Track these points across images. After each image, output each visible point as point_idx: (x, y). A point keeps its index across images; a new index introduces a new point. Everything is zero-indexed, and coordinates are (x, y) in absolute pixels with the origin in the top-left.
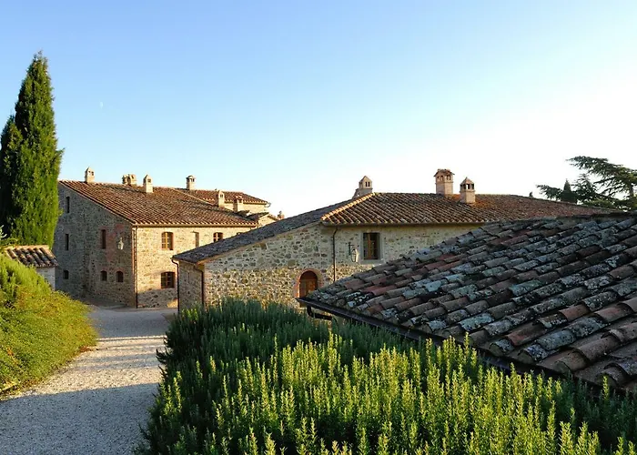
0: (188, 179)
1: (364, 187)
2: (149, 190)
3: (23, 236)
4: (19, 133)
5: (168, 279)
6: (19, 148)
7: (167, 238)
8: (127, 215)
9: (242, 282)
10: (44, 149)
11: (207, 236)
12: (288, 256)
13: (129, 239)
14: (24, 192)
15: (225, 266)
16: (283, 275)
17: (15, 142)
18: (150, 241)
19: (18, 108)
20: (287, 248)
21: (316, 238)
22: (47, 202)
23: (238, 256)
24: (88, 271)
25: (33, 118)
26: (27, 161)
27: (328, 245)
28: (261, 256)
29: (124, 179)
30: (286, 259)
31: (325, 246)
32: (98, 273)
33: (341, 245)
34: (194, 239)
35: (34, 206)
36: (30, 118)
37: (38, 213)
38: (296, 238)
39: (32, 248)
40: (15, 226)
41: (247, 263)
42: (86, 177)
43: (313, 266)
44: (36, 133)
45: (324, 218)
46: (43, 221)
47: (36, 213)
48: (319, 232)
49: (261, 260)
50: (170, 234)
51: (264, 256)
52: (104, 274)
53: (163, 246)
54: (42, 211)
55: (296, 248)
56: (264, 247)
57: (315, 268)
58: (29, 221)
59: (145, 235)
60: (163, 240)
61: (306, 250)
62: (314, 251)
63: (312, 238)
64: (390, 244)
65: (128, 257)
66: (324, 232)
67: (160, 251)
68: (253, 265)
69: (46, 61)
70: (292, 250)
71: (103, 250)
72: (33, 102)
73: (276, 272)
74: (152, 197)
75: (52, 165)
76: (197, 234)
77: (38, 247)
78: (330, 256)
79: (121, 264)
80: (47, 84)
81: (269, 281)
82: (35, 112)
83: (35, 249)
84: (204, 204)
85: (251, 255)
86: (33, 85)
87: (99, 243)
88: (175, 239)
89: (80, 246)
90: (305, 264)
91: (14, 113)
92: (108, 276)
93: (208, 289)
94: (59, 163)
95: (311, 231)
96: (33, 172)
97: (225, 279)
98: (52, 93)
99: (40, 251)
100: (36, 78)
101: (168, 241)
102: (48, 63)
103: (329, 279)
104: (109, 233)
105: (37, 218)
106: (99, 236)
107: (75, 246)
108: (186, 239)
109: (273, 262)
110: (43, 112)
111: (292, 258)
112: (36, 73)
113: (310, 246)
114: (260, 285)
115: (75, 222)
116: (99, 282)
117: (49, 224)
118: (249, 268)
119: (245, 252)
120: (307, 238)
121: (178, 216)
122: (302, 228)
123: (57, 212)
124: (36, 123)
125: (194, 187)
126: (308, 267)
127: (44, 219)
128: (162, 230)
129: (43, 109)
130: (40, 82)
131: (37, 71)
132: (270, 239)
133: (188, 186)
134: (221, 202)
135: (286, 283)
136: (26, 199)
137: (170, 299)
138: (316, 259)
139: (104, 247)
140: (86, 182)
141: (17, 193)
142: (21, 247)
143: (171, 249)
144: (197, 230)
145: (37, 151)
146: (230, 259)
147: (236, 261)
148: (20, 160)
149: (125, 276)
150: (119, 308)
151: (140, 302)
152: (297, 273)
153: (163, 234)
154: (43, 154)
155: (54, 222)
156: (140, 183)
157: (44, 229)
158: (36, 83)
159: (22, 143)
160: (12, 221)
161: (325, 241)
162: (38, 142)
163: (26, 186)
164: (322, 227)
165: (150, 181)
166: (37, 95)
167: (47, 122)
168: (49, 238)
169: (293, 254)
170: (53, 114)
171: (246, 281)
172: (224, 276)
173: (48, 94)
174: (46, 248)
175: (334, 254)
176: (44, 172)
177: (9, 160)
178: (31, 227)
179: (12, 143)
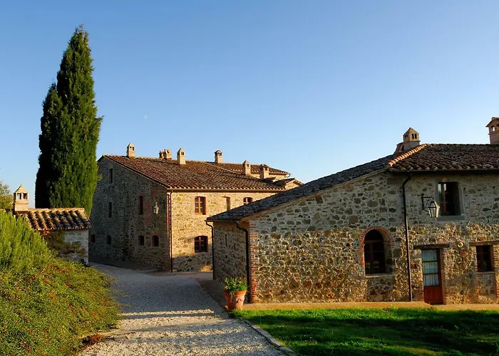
0: (216, 153)
1: (411, 139)
2: (182, 162)
3: (62, 199)
4: (59, 100)
5: (200, 243)
6: (59, 114)
7: (200, 202)
8: (162, 180)
9: (295, 243)
10: (83, 115)
11: (237, 200)
12: (349, 212)
13: (164, 204)
14: (62, 156)
15: (274, 224)
16: (344, 235)
17: (55, 108)
18: (185, 205)
19: (60, 76)
20: (347, 202)
21: (381, 189)
22: (85, 167)
23: (289, 212)
24: (127, 236)
25: (73, 87)
26: (66, 126)
27: (396, 197)
28: (316, 212)
29: (160, 154)
30: (347, 216)
31: (393, 199)
32: (136, 238)
33: (412, 198)
34: (226, 204)
35: (73, 171)
36: (70, 86)
37: (76, 177)
38: (358, 189)
39: (67, 210)
40: (54, 190)
41: (300, 220)
42: (128, 152)
43: (380, 224)
44: (76, 100)
45: (391, 164)
46: (81, 185)
47: (75, 177)
48: (385, 181)
49: (316, 216)
50: (203, 199)
51: (320, 212)
52: (141, 239)
53: (197, 211)
54: (80, 175)
55: (357, 201)
56: (319, 200)
57: (381, 225)
58: (67, 185)
59: (179, 199)
60: (197, 205)
61: (371, 204)
62: (379, 206)
63: (377, 189)
64: (471, 196)
65: (163, 222)
66: (390, 182)
67: (194, 215)
68: (308, 222)
69: (87, 35)
70: (353, 204)
71: (141, 216)
72: (74, 70)
73: (335, 231)
74: (185, 167)
75: (90, 130)
76: (228, 199)
77: (74, 209)
78: (399, 212)
79: (157, 229)
80: (88, 54)
81: (327, 242)
82: (75, 80)
83: (71, 212)
84: (231, 173)
85: (305, 210)
86: (74, 55)
87: (136, 208)
88: (207, 204)
89: (121, 213)
90: (370, 221)
91: (56, 82)
92: (145, 240)
93: (254, 252)
94: (98, 130)
95: (375, 180)
96: (71, 136)
97: (274, 240)
98: (92, 64)
99: (75, 214)
100: (76, 49)
101: (201, 205)
102: (88, 37)
103: (400, 240)
104: (146, 199)
105: (76, 182)
106: (138, 202)
107: (117, 213)
108: (218, 203)
109: (331, 219)
110: (83, 79)
111: (354, 214)
112: (77, 45)
113: (375, 198)
114: (316, 247)
115: (117, 190)
116: (137, 247)
117: (87, 188)
118: (303, 226)
119: (297, 207)
120: (371, 188)
121: (210, 182)
122: (365, 176)
123: (95, 177)
124: (76, 91)
125: (221, 160)
126: (373, 226)
127: (82, 184)
128: (195, 195)
129: (82, 77)
130: (80, 52)
131: (78, 43)
132: (327, 190)
133: (216, 160)
134: (248, 171)
135: (348, 245)
136: (65, 163)
137: (204, 263)
138: (383, 215)
139: (141, 213)
140: (127, 156)
141: (56, 157)
142: (56, 210)
143: (204, 214)
144: (228, 194)
145: (76, 117)
146: (279, 215)
147: (287, 217)
148: (59, 125)
149: (161, 239)
150: (155, 271)
151: (174, 266)
152: (361, 233)
153: (197, 199)
154: (82, 120)
155: (93, 186)
156: (174, 158)
157: (82, 194)
158: (77, 53)
159: (63, 109)
160: (51, 185)
161: (392, 193)
162: (77, 108)
163: (65, 150)
164: (389, 176)
165: (183, 154)
166: (77, 64)
167: (87, 89)
168: (87, 202)
169: (354, 209)
170: (92, 83)
171: (300, 243)
172: (273, 236)
173: (88, 64)
174: (82, 211)
175: (405, 208)
176: (83, 137)
177: (49, 125)
178: (69, 191)
179: (52, 109)
